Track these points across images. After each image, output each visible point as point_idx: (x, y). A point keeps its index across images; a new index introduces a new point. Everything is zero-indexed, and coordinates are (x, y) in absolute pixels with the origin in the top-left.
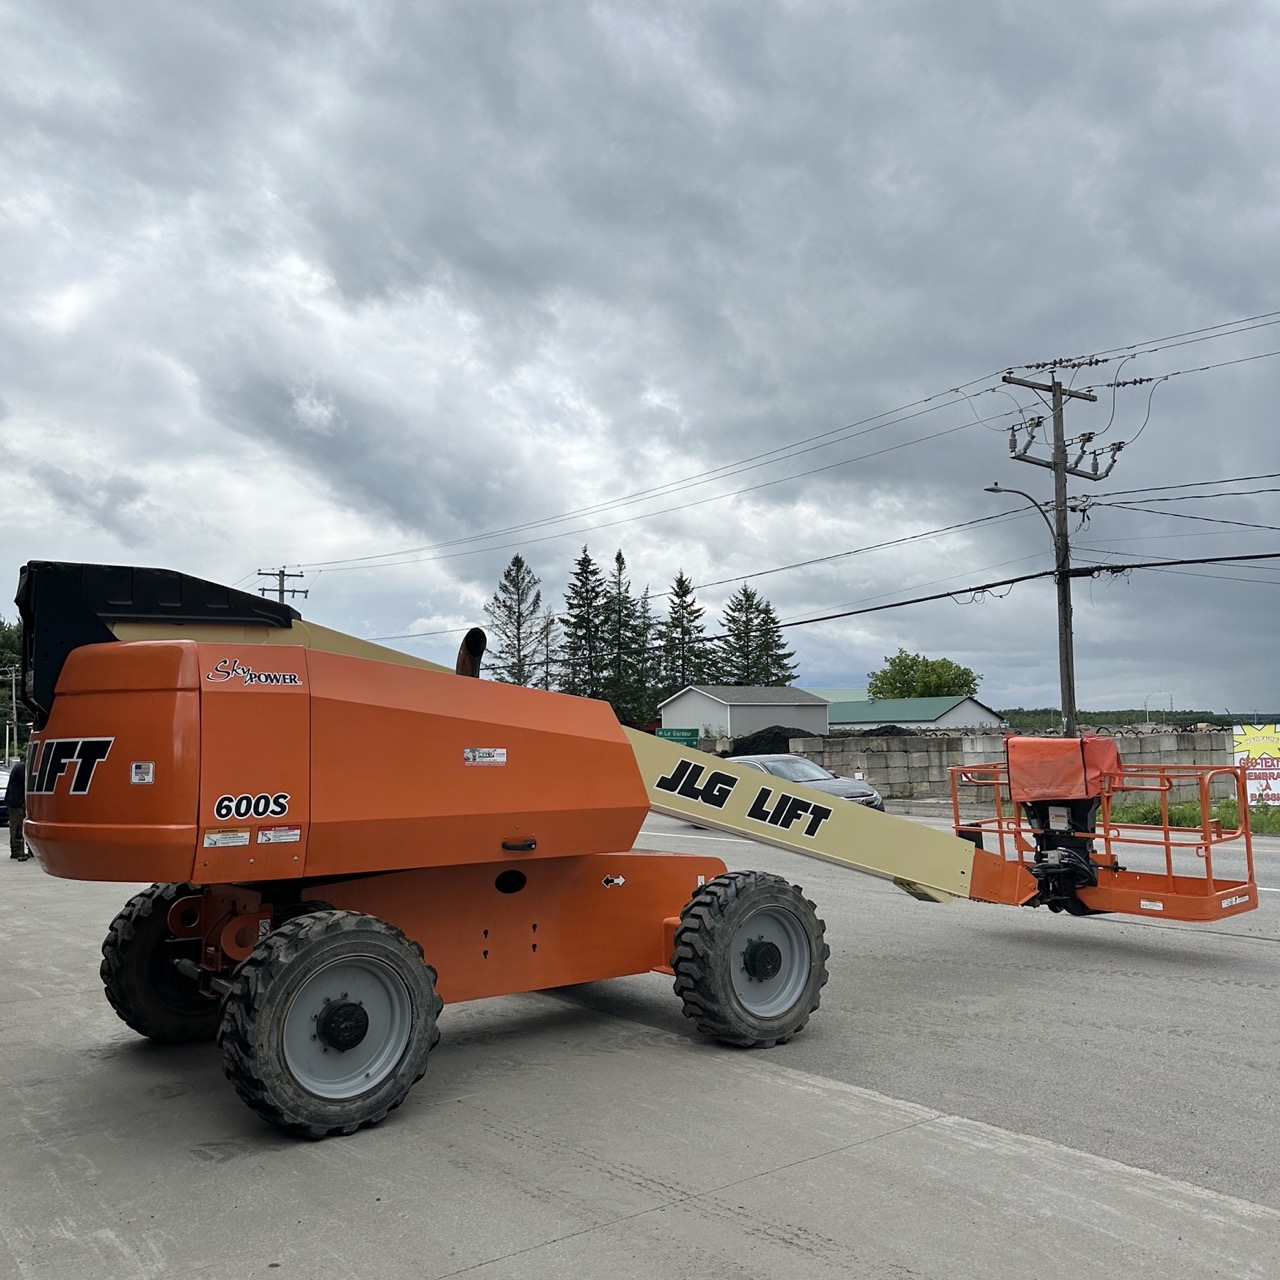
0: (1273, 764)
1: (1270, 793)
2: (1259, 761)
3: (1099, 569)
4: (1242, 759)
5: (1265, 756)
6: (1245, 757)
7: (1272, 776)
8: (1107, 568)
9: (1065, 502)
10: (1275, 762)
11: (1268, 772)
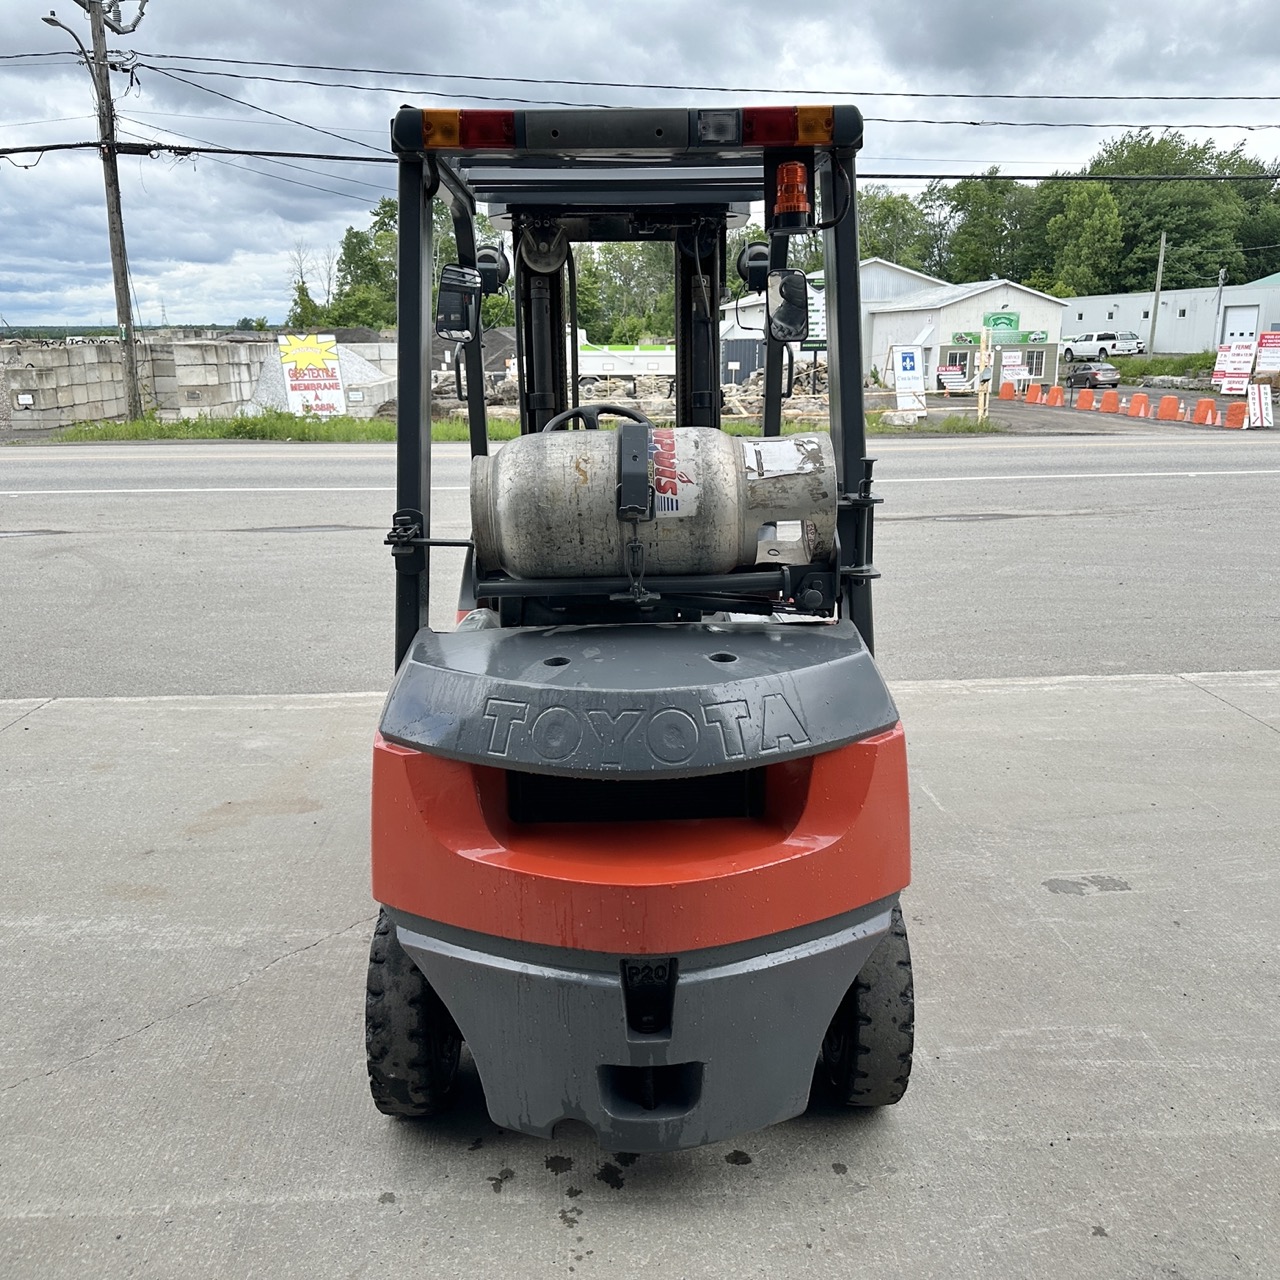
0: (319, 375)
1: (319, 403)
2: (306, 372)
3: (159, 147)
4: (290, 370)
5: (311, 367)
6: (293, 368)
7: (319, 386)
8: (170, 148)
9: (105, 57)
10: (321, 372)
11: (315, 382)
